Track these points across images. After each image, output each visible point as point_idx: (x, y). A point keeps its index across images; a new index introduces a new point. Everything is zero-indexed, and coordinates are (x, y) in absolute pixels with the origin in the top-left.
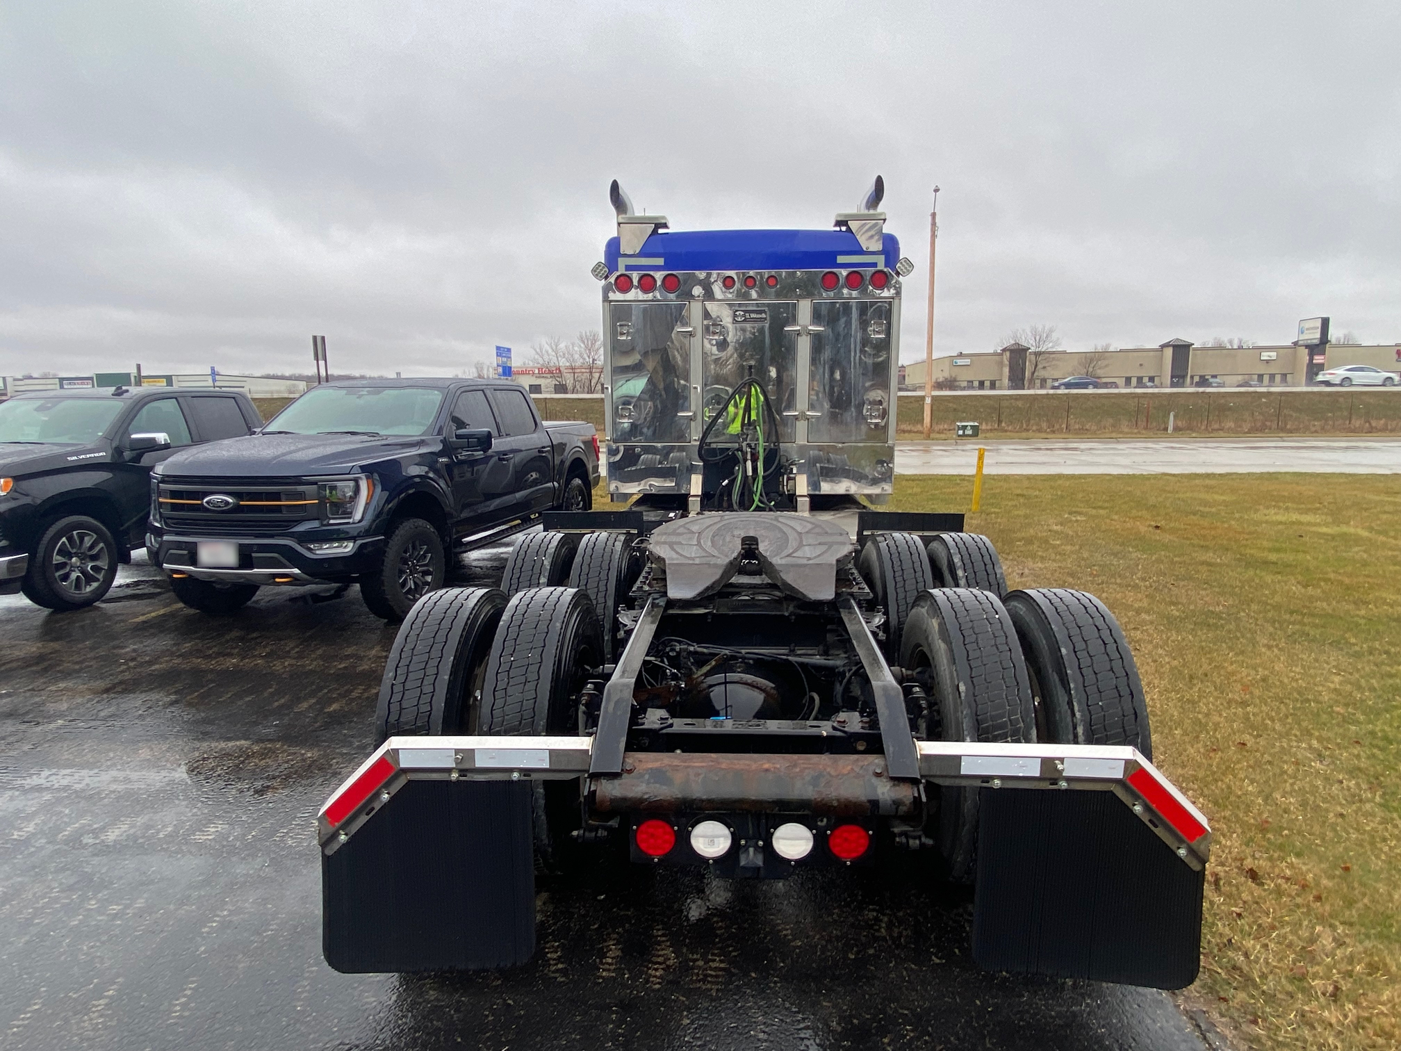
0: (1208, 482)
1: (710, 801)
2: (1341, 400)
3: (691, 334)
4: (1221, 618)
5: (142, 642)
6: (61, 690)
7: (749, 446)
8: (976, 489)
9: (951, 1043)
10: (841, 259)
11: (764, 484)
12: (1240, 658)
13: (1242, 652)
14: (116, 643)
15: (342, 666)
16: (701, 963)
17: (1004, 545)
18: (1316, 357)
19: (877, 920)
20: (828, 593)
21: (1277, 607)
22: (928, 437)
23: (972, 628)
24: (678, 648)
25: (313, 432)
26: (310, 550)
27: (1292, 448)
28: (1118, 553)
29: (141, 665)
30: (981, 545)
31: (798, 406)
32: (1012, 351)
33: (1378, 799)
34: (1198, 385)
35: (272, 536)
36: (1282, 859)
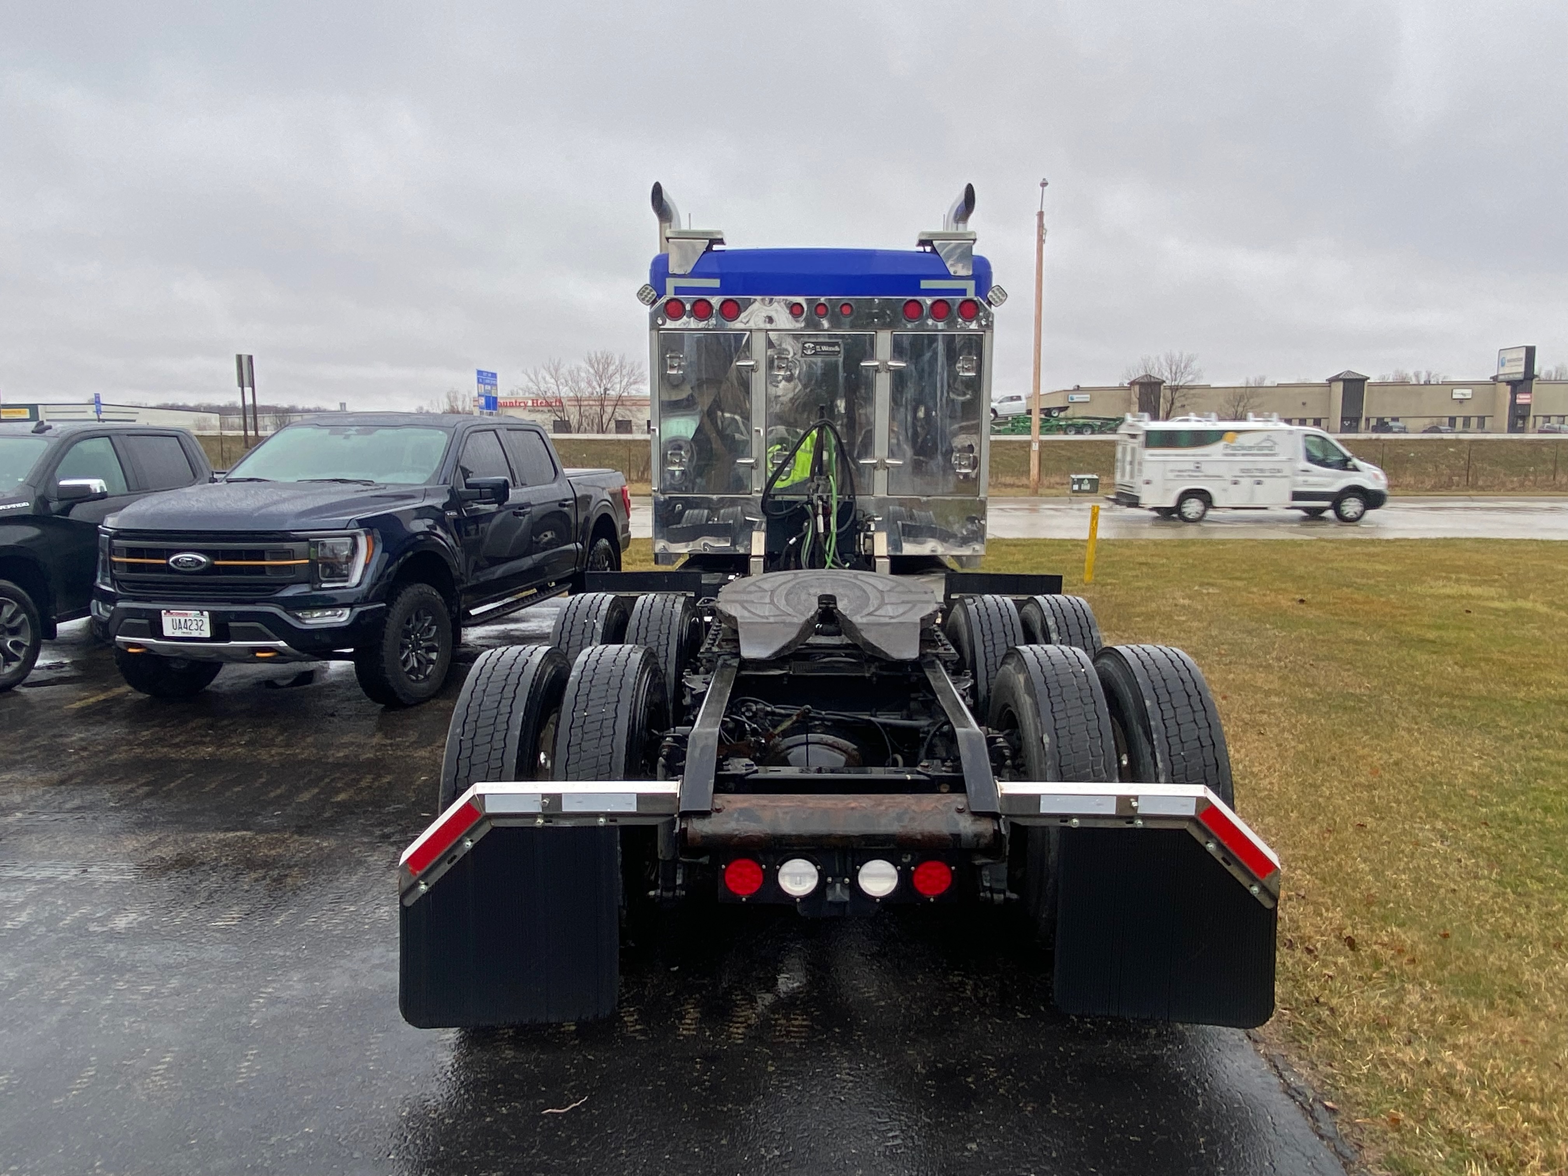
0: (1372, 549)
1: (799, 837)
2: (1545, 449)
3: (752, 369)
4: (1361, 701)
5: (88, 731)
6: (8, 782)
7: (821, 498)
8: (1089, 555)
9: (1032, 1080)
10: (925, 284)
11: (837, 542)
12: (1376, 742)
13: (1378, 736)
14: (56, 731)
15: (341, 754)
16: (783, 1022)
17: (1119, 621)
18: (1520, 396)
19: (962, 984)
20: (911, 652)
21: (1427, 689)
22: (1035, 493)
23: (1058, 681)
24: (754, 708)
25: (293, 480)
26: (298, 618)
27: (1481, 509)
28: (1253, 630)
29: (96, 754)
30: (1078, 607)
31: (877, 453)
32: (1141, 384)
33: (1494, 876)
34: (1375, 430)
35: (253, 602)
36: (1382, 928)
